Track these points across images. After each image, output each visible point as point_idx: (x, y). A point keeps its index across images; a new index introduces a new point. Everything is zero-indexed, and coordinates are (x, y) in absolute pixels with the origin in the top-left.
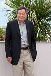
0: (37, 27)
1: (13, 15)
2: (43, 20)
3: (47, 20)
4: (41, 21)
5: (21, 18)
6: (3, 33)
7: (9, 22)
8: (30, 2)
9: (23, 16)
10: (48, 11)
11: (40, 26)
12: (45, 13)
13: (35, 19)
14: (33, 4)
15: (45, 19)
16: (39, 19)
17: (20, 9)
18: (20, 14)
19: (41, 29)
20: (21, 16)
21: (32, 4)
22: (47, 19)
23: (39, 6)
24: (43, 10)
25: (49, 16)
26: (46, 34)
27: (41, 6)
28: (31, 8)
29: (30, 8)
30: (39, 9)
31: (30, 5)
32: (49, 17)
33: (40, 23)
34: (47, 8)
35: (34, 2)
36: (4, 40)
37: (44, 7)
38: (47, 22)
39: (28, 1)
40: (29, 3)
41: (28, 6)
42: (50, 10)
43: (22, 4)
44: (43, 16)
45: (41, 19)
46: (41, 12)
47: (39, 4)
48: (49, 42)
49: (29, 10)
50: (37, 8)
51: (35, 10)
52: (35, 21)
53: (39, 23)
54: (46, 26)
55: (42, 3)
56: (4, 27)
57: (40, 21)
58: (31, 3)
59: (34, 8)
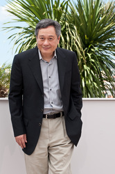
0: (83, 64)
1: (27, 37)
2: (96, 48)
3: (104, 49)
4: (92, 50)
5: (47, 47)
6: (4, 78)
7: (17, 53)
8: (65, 7)
9: (50, 43)
10: (106, 28)
11: (88, 63)
12: (101, 32)
13: (78, 46)
14: (73, 12)
15: (100, 47)
16: (88, 47)
17: (44, 27)
18: (43, 38)
19: (92, 68)
20: (46, 42)
21: (70, 13)
22: (104, 45)
23: (87, 16)
24: (95, 25)
25: (110, 39)
26: (102, 80)
27: (91, 16)
28: (69, 22)
29: (65, 21)
30: (86, 23)
31: (65, 14)
32: (110, 41)
33: (89, 55)
34: (104, 22)
35: (75, 8)
36: (6, 94)
37: (99, 19)
38: (105, 54)
39: (61, 6)
40: (64, 11)
41: (62, 17)
42: (111, 25)
43: (48, 12)
44: (96, 40)
45: (92, 47)
46: (92, 30)
47: (87, 13)
48: (109, 99)
49: (64, 27)
50: (81, 20)
51: (78, 26)
52: (79, 51)
53: (86, 55)
54: (102, 62)
55: (94, 11)
56: (6, 65)
57: (90, 51)
58: (69, 10)
59: (75, 21)
